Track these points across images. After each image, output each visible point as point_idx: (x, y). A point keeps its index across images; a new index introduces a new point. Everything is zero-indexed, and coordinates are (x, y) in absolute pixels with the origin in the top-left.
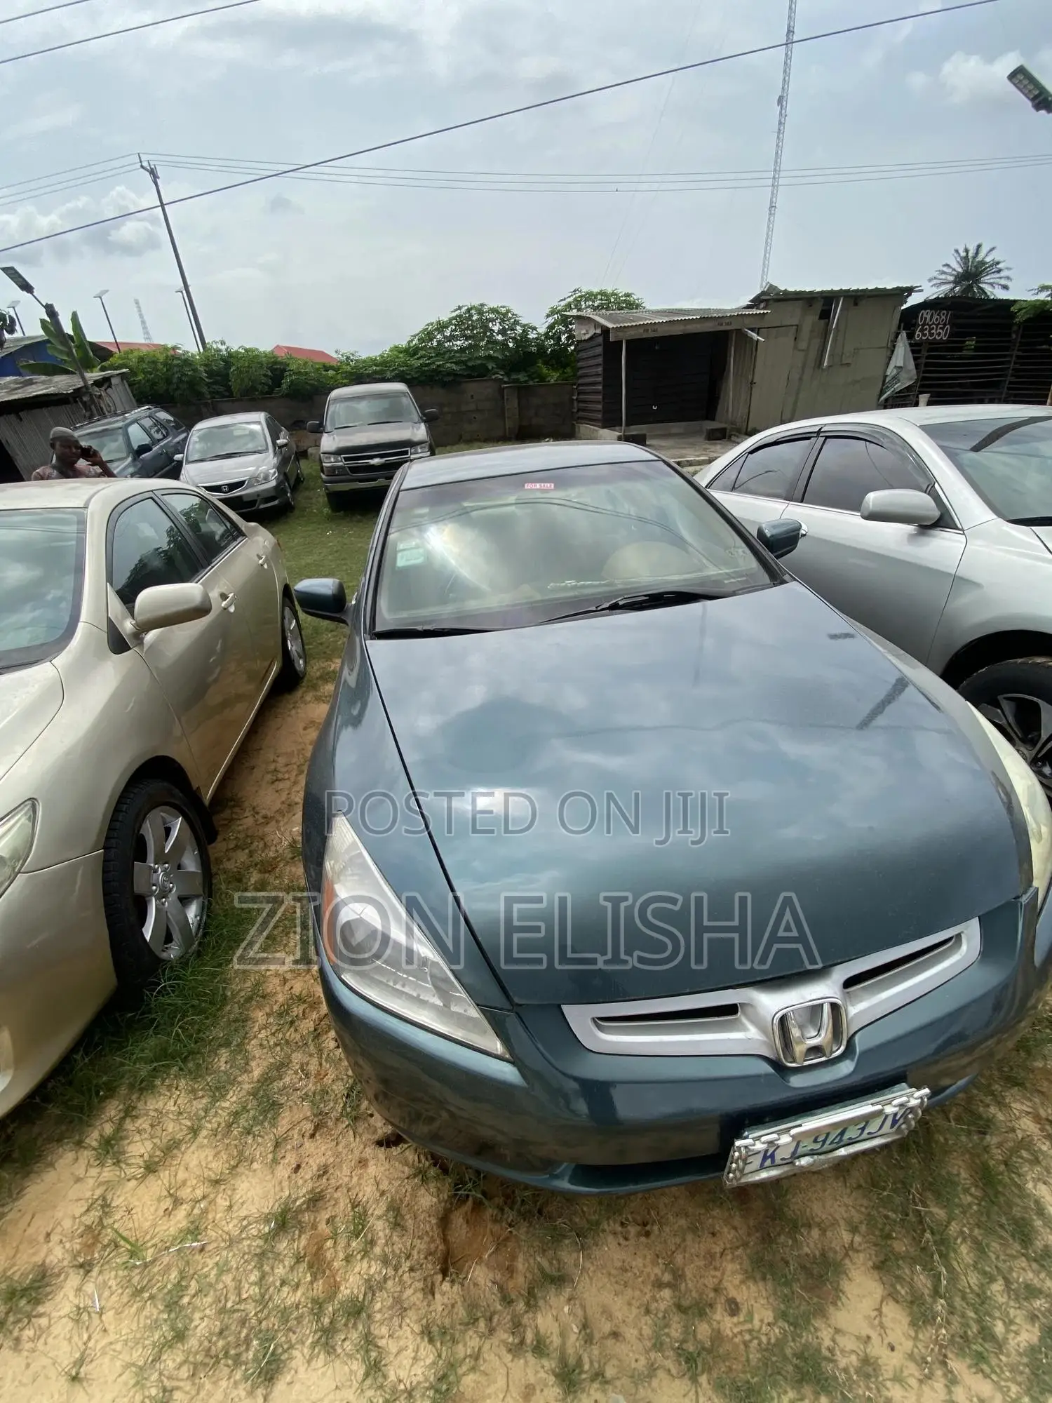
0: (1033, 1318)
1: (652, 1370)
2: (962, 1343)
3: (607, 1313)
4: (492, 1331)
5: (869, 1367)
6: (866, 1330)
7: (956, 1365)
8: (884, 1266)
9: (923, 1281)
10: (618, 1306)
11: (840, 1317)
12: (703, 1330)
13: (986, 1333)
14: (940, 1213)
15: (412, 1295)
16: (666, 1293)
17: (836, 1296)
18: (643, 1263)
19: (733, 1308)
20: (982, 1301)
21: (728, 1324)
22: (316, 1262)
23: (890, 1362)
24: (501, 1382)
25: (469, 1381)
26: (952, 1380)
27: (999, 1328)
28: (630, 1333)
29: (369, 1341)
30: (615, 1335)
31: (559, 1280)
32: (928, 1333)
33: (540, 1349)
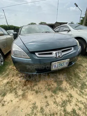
0: (80, 84)
1: (45, 91)
2: (74, 86)
3: (41, 87)
4: (29, 90)
5: (66, 89)
6: (65, 86)
7: (74, 88)
8: (66, 81)
9: (70, 82)
10: (42, 86)
11: (63, 85)
12: (50, 87)
13: (76, 85)
14: (71, 77)
15: (21, 87)
16: (47, 84)
17: (62, 83)
18: (44, 83)
19: (53, 85)
20: (75, 83)
21: (52, 86)
22: (11, 86)
23: (68, 88)
24: (30, 93)
25: (26, 94)
26: (74, 89)
27: (77, 85)
28: (43, 88)
29: (16, 91)
30: (42, 88)
31: (36, 85)
32: (71, 86)
33: (34, 90)
